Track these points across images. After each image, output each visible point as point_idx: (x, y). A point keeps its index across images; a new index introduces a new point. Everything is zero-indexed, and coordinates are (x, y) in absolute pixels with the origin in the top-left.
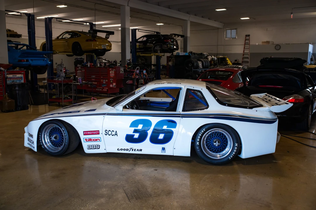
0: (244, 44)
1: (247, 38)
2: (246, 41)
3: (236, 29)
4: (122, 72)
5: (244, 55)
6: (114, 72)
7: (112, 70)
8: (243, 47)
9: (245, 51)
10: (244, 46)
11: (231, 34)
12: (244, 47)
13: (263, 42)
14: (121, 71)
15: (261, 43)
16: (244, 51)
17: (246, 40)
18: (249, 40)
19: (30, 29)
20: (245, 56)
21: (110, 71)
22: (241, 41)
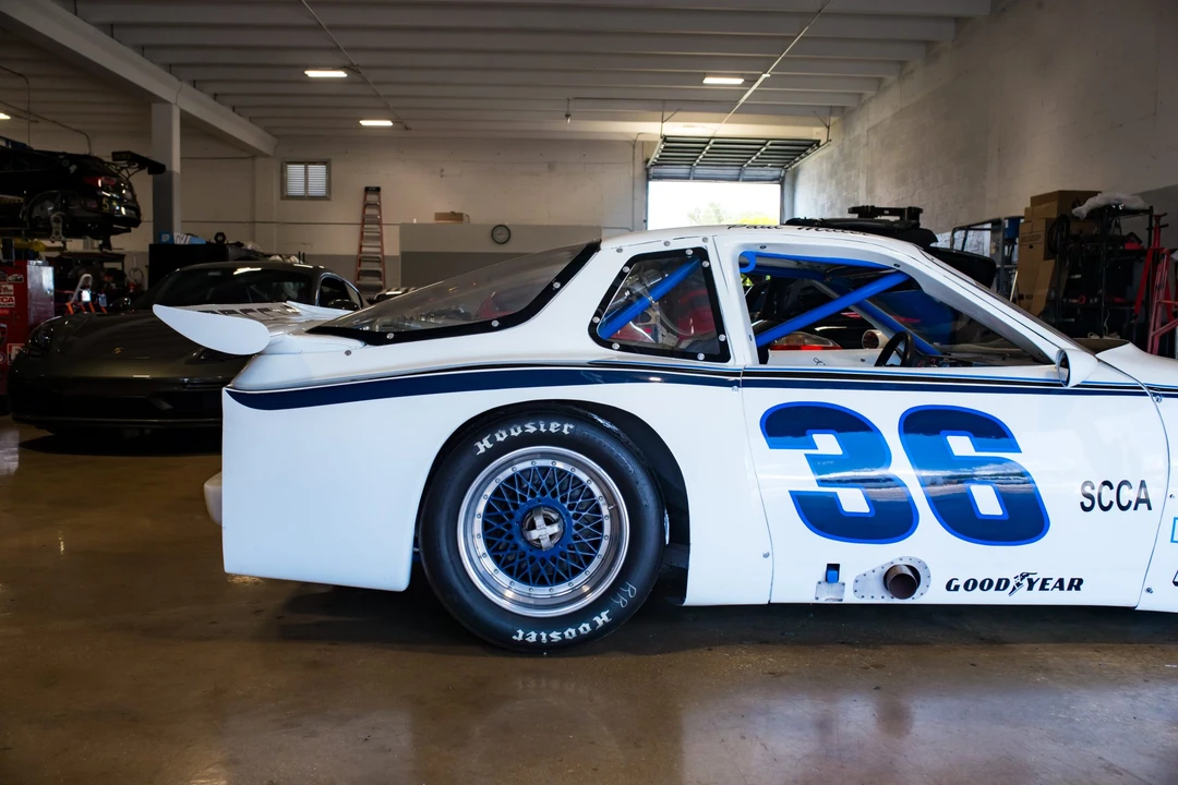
0: (359, 221)
1: (372, 198)
2: (368, 211)
3: (324, 163)
5: (363, 264)
8: (358, 233)
9: (364, 249)
10: (358, 227)
11: (305, 178)
12: (362, 233)
13: (439, 216)
15: (431, 220)
16: (361, 247)
17: (366, 205)
18: (377, 206)
20: (366, 267)
22: (348, 210)
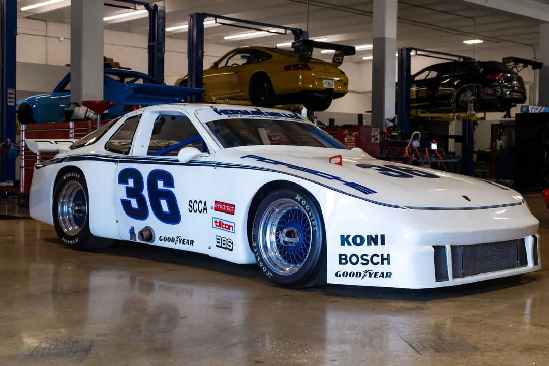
4: (376, 139)
6: (354, 139)
7: (350, 134)
14: (374, 136)
19: (154, 40)
21: (345, 136)
